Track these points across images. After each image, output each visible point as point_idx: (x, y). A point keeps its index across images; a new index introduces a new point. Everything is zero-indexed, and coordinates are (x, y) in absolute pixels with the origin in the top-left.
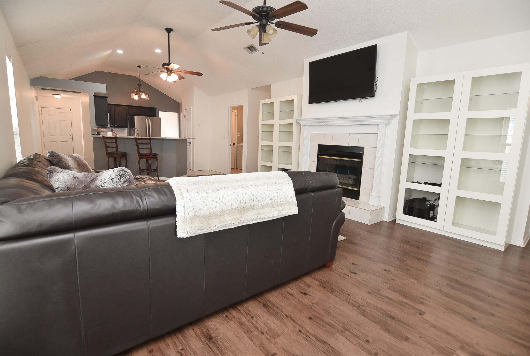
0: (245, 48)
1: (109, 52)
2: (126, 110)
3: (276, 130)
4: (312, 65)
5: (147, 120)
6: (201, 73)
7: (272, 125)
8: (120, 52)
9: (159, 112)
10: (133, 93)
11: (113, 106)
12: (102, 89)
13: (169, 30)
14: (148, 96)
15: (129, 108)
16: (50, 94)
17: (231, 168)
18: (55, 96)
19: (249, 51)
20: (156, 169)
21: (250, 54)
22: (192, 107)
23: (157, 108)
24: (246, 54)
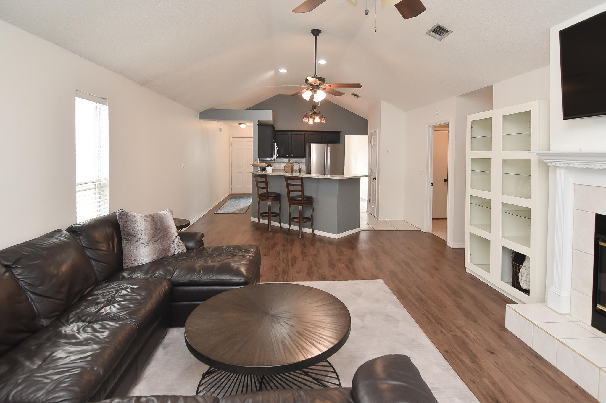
0: (428, 33)
1: (271, 73)
2: (304, 136)
3: (497, 169)
4: (565, 35)
5: (325, 148)
6: (359, 84)
7: (488, 161)
8: (283, 71)
9: (346, 136)
10: (306, 116)
11: (290, 133)
12: (267, 116)
13: (316, 33)
14: (324, 118)
15: (308, 134)
16: (236, 124)
17: (433, 219)
18: (241, 125)
19: (437, 36)
20: (310, 217)
21: (440, 40)
22: (378, 129)
23: (341, 132)
24: (434, 41)
